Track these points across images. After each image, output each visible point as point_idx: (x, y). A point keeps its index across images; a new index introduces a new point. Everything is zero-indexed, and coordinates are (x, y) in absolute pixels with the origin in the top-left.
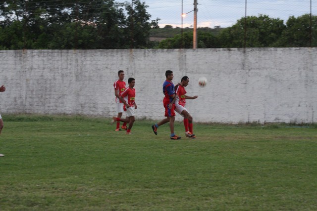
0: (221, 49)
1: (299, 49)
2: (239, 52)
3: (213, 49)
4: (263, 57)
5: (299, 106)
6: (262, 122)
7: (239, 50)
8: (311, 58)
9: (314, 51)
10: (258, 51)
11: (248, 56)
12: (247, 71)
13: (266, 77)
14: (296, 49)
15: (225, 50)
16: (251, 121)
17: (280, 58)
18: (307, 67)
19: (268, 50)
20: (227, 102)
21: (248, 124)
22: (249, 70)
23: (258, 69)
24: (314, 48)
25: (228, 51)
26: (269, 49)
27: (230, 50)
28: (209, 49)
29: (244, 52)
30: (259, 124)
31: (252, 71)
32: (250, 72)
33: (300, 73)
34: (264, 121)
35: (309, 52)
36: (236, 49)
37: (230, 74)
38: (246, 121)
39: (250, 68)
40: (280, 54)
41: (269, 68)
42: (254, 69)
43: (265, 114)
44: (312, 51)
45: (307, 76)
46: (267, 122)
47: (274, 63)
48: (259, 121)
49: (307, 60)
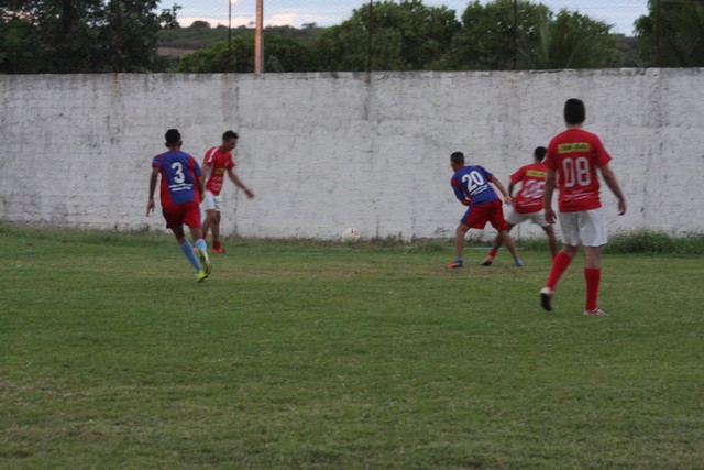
0: (317, 74)
1: (490, 76)
2: (356, 82)
3: (299, 74)
4: (410, 92)
6: (407, 237)
7: (356, 77)
8: (516, 95)
9: (522, 79)
10: (398, 80)
11: (377, 89)
12: (375, 123)
13: (417, 136)
14: (483, 76)
15: (325, 77)
16: (384, 235)
17: (447, 94)
18: (507, 116)
19: (420, 77)
20: (331, 192)
21: (376, 241)
22: (379, 122)
23: (400, 119)
24: (522, 73)
25: (333, 79)
26: (424, 74)
27: (336, 77)
28: (290, 75)
29: (368, 81)
30: (401, 242)
31: (385, 123)
32: (383, 124)
33: (492, 129)
34: (411, 236)
35: (511, 81)
36: (350, 74)
37: (336, 130)
38: (371, 234)
39: (381, 117)
40: (448, 86)
41: (423, 117)
42: (390, 119)
43: (414, 220)
44: (518, 79)
45: (506, 135)
46: (419, 236)
47: (434, 105)
48: (400, 235)
49: (507, 99)
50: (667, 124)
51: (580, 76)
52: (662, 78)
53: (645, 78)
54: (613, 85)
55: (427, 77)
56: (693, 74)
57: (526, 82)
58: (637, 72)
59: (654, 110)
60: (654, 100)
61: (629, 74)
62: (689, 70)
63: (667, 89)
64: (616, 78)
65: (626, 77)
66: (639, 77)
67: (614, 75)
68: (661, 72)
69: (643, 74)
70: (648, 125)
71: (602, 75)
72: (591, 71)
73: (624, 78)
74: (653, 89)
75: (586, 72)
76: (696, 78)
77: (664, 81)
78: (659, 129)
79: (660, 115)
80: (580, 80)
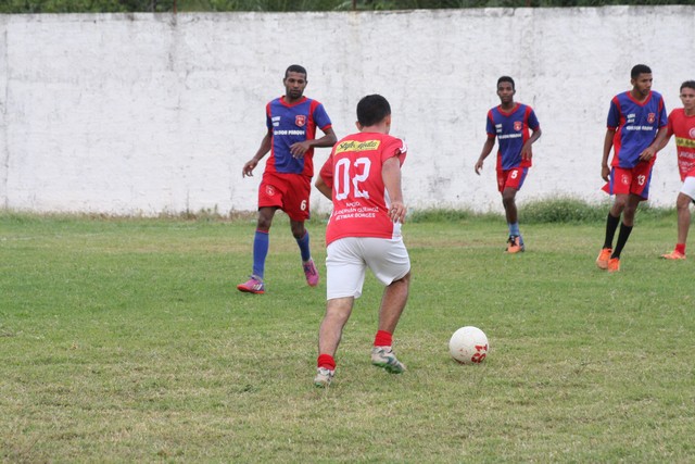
0: (109, 16)
1: (325, 18)
2: (159, 25)
3: (85, 16)
4: (226, 37)
6: (224, 211)
7: (158, 19)
8: (358, 41)
9: (364, 21)
10: (210, 23)
11: (185, 34)
12: (183, 75)
13: (235, 90)
14: (315, 18)
15: (118, 19)
16: (195, 209)
17: (272, 39)
18: (346, 65)
19: (240, 21)
20: (128, 157)
21: (187, 215)
22: (188, 72)
23: (213, 69)
24: (364, 14)
25: (128, 22)
26: (243, 15)
27: (132, 19)
28: (73, 16)
29: (173, 24)
30: (219, 217)
31: (195, 74)
32: (191, 76)
33: (329, 82)
34: (230, 209)
35: (350, 23)
36: (150, 16)
37: (134, 82)
38: (180, 208)
39: (190, 67)
40: (274, 30)
41: (242, 67)
42: (201, 69)
43: (233, 190)
44: (359, 21)
45: (345, 88)
46: (239, 209)
47: (257, 52)
48: (216, 208)
49: (346, 45)
50: (542, 74)
51: (435, 18)
52: (534, 20)
53: (514, 19)
54: (475, 28)
55: (247, 19)
56: (571, 15)
57: (370, 25)
58: (505, 13)
59: (525, 57)
60: (524, 45)
61: (495, 15)
62: (567, 10)
63: (541, 32)
64: (479, 20)
65: (492, 18)
66: (506, 18)
67: (477, 16)
68: (533, 13)
69: (513, 15)
71: (462, 16)
72: (449, 11)
73: (489, 20)
74: (524, 33)
75: (442, 13)
76: (576, 19)
77: (536, 23)
78: (533, 80)
79: (533, 63)
80: (435, 22)
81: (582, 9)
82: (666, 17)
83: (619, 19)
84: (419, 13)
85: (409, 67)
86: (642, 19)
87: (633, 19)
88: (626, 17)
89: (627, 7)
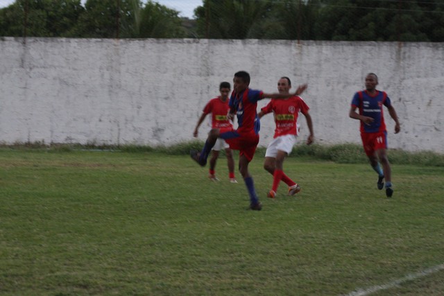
1: (101, 42)
2: (16, 44)
4: (51, 51)
5: (100, 121)
6: (48, 142)
7: (16, 40)
8: (118, 54)
9: (121, 44)
10: (43, 43)
11: (29, 49)
12: (28, 70)
13: (54, 79)
14: (97, 41)
16: (33, 141)
17: (74, 52)
18: (112, 67)
19: (57, 42)
21: (28, 144)
22: (31, 69)
23: (44, 67)
24: (122, 40)
25: (1, 41)
26: (60, 39)
27: (3, 40)
29: (24, 43)
30: (44, 145)
31: (35, 70)
32: (33, 71)
33: (102, 76)
34: (50, 142)
35: (115, 45)
36: (12, 38)
37: (3, 73)
38: (25, 140)
39: (32, 66)
40: (75, 47)
41: (58, 66)
42: (37, 67)
43: (52, 131)
44: (119, 44)
45: (111, 79)
46: (55, 142)
47: (66, 59)
48: (43, 141)
49: (112, 56)
50: (213, 74)
51: (158, 43)
52: (209, 45)
53: (199, 45)
54: (179, 49)
55: (62, 41)
56: (228, 43)
57: (124, 46)
58: (194, 41)
59: (204, 65)
60: (204, 58)
61: (189, 42)
62: (226, 41)
63: (212, 52)
64: (181, 45)
66: (195, 44)
67: (180, 43)
68: (209, 41)
69: (198, 43)
70: (200, 75)
71: (172, 42)
72: (165, 40)
73: (186, 45)
74: (204, 52)
75: (162, 41)
76: (231, 46)
77: (210, 47)
78: (207, 77)
79: (208, 68)
80: (158, 45)
81: (234, 40)
82: (277, 46)
83: (253, 46)
84: (150, 40)
85: (144, 69)
86: (264, 47)
87: (260, 46)
88: (256, 45)
89: (257, 40)
